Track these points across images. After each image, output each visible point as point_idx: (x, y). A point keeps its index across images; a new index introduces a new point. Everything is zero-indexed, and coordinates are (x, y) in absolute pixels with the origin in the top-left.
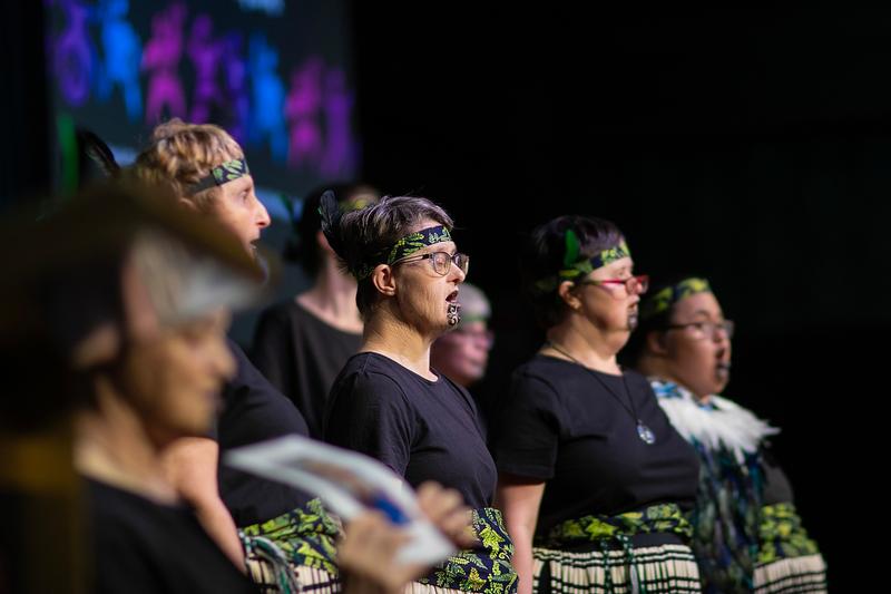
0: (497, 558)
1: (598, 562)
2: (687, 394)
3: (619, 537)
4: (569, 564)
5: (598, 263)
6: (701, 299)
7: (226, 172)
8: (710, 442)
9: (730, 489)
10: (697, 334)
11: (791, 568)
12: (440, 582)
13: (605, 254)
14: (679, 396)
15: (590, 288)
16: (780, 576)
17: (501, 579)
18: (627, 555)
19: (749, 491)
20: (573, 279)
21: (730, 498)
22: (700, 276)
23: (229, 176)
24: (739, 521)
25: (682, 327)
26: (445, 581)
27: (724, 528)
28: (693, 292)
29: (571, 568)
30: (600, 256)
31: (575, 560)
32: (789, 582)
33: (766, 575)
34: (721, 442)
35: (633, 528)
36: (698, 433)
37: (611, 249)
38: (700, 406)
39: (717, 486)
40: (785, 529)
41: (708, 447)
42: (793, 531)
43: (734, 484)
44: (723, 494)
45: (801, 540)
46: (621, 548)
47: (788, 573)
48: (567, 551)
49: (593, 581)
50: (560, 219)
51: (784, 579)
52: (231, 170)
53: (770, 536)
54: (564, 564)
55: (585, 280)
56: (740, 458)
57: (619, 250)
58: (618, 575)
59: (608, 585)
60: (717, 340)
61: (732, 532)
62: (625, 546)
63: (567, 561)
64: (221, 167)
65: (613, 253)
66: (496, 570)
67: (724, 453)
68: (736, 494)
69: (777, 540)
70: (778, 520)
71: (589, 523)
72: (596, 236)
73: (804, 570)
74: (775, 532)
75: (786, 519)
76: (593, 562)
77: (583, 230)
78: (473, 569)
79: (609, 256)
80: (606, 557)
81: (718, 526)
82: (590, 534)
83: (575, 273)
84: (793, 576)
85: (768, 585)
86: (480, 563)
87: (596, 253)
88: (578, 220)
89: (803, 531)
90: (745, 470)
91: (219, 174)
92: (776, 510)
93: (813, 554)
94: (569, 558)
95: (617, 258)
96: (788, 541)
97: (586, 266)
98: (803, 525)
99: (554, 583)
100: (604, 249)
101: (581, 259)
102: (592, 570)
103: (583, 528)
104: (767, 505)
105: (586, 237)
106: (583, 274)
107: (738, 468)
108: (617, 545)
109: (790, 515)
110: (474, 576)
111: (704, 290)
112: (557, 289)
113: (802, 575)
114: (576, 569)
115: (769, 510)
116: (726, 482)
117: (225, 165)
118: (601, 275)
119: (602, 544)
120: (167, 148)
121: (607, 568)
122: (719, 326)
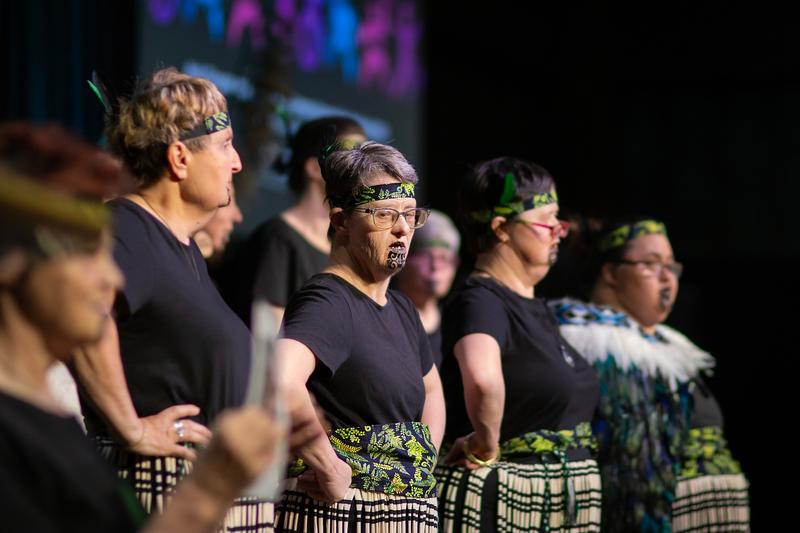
0: (420, 466)
1: (540, 473)
2: (634, 325)
3: (556, 452)
4: (515, 473)
5: (529, 205)
6: (655, 240)
7: (215, 123)
8: (649, 370)
9: (661, 413)
10: (646, 272)
11: (713, 484)
12: (366, 486)
13: (537, 198)
14: (627, 325)
15: (520, 226)
16: (702, 489)
17: (422, 484)
18: (564, 468)
19: (678, 416)
20: (506, 216)
21: (660, 420)
22: (657, 219)
23: (217, 127)
24: (666, 440)
25: (633, 263)
26: (371, 485)
27: (651, 446)
28: (648, 232)
29: (516, 477)
30: (532, 199)
31: (520, 470)
32: (710, 496)
33: (688, 488)
34: (658, 370)
35: (567, 444)
36: (637, 360)
37: (543, 194)
38: (645, 336)
39: (649, 408)
40: (709, 450)
41: (645, 374)
42: (717, 452)
43: (665, 408)
44: (654, 417)
45: (725, 460)
46: (559, 462)
47: (709, 488)
48: (513, 462)
49: (535, 491)
50: (500, 159)
51: (706, 493)
52: (220, 122)
53: (694, 455)
54: (510, 473)
55: (516, 218)
56: (673, 387)
57: (550, 196)
58: (556, 486)
59: (547, 495)
60: (663, 279)
61: (658, 449)
62: (563, 460)
63: (512, 470)
64: (212, 118)
65: (544, 198)
66: (418, 476)
67: (660, 381)
68: (665, 417)
69: (701, 460)
70: (702, 441)
71: (534, 440)
72: (532, 180)
73: (725, 487)
74: (700, 452)
75: (712, 441)
76: (536, 473)
77: (521, 173)
78: (397, 475)
79: (540, 201)
80: (547, 470)
81: (645, 443)
82: (534, 449)
83: (508, 211)
84: (714, 491)
85: (689, 496)
86: (403, 470)
87: (529, 197)
88: (517, 163)
89: (727, 452)
90: (676, 397)
91: (210, 124)
92: (702, 433)
93: (735, 474)
94: (514, 468)
95: (546, 203)
96: (711, 460)
97: (519, 207)
98: (729, 446)
99: (500, 488)
100: (536, 194)
101: (516, 199)
102: (535, 481)
103: (529, 444)
104: (694, 427)
105: (523, 180)
106: (515, 214)
107: (671, 395)
108: (555, 459)
109: (716, 438)
110: (397, 481)
111: (659, 233)
112: (490, 223)
113: (722, 491)
114: (521, 479)
115: (695, 433)
116: (658, 407)
117: (215, 117)
118: (530, 216)
119: (544, 458)
120: (169, 96)
121: (547, 479)
122: (668, 267)
